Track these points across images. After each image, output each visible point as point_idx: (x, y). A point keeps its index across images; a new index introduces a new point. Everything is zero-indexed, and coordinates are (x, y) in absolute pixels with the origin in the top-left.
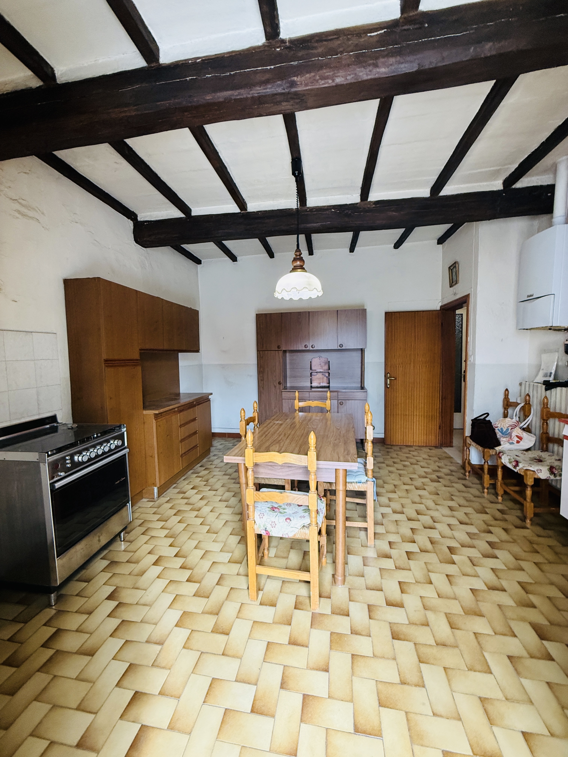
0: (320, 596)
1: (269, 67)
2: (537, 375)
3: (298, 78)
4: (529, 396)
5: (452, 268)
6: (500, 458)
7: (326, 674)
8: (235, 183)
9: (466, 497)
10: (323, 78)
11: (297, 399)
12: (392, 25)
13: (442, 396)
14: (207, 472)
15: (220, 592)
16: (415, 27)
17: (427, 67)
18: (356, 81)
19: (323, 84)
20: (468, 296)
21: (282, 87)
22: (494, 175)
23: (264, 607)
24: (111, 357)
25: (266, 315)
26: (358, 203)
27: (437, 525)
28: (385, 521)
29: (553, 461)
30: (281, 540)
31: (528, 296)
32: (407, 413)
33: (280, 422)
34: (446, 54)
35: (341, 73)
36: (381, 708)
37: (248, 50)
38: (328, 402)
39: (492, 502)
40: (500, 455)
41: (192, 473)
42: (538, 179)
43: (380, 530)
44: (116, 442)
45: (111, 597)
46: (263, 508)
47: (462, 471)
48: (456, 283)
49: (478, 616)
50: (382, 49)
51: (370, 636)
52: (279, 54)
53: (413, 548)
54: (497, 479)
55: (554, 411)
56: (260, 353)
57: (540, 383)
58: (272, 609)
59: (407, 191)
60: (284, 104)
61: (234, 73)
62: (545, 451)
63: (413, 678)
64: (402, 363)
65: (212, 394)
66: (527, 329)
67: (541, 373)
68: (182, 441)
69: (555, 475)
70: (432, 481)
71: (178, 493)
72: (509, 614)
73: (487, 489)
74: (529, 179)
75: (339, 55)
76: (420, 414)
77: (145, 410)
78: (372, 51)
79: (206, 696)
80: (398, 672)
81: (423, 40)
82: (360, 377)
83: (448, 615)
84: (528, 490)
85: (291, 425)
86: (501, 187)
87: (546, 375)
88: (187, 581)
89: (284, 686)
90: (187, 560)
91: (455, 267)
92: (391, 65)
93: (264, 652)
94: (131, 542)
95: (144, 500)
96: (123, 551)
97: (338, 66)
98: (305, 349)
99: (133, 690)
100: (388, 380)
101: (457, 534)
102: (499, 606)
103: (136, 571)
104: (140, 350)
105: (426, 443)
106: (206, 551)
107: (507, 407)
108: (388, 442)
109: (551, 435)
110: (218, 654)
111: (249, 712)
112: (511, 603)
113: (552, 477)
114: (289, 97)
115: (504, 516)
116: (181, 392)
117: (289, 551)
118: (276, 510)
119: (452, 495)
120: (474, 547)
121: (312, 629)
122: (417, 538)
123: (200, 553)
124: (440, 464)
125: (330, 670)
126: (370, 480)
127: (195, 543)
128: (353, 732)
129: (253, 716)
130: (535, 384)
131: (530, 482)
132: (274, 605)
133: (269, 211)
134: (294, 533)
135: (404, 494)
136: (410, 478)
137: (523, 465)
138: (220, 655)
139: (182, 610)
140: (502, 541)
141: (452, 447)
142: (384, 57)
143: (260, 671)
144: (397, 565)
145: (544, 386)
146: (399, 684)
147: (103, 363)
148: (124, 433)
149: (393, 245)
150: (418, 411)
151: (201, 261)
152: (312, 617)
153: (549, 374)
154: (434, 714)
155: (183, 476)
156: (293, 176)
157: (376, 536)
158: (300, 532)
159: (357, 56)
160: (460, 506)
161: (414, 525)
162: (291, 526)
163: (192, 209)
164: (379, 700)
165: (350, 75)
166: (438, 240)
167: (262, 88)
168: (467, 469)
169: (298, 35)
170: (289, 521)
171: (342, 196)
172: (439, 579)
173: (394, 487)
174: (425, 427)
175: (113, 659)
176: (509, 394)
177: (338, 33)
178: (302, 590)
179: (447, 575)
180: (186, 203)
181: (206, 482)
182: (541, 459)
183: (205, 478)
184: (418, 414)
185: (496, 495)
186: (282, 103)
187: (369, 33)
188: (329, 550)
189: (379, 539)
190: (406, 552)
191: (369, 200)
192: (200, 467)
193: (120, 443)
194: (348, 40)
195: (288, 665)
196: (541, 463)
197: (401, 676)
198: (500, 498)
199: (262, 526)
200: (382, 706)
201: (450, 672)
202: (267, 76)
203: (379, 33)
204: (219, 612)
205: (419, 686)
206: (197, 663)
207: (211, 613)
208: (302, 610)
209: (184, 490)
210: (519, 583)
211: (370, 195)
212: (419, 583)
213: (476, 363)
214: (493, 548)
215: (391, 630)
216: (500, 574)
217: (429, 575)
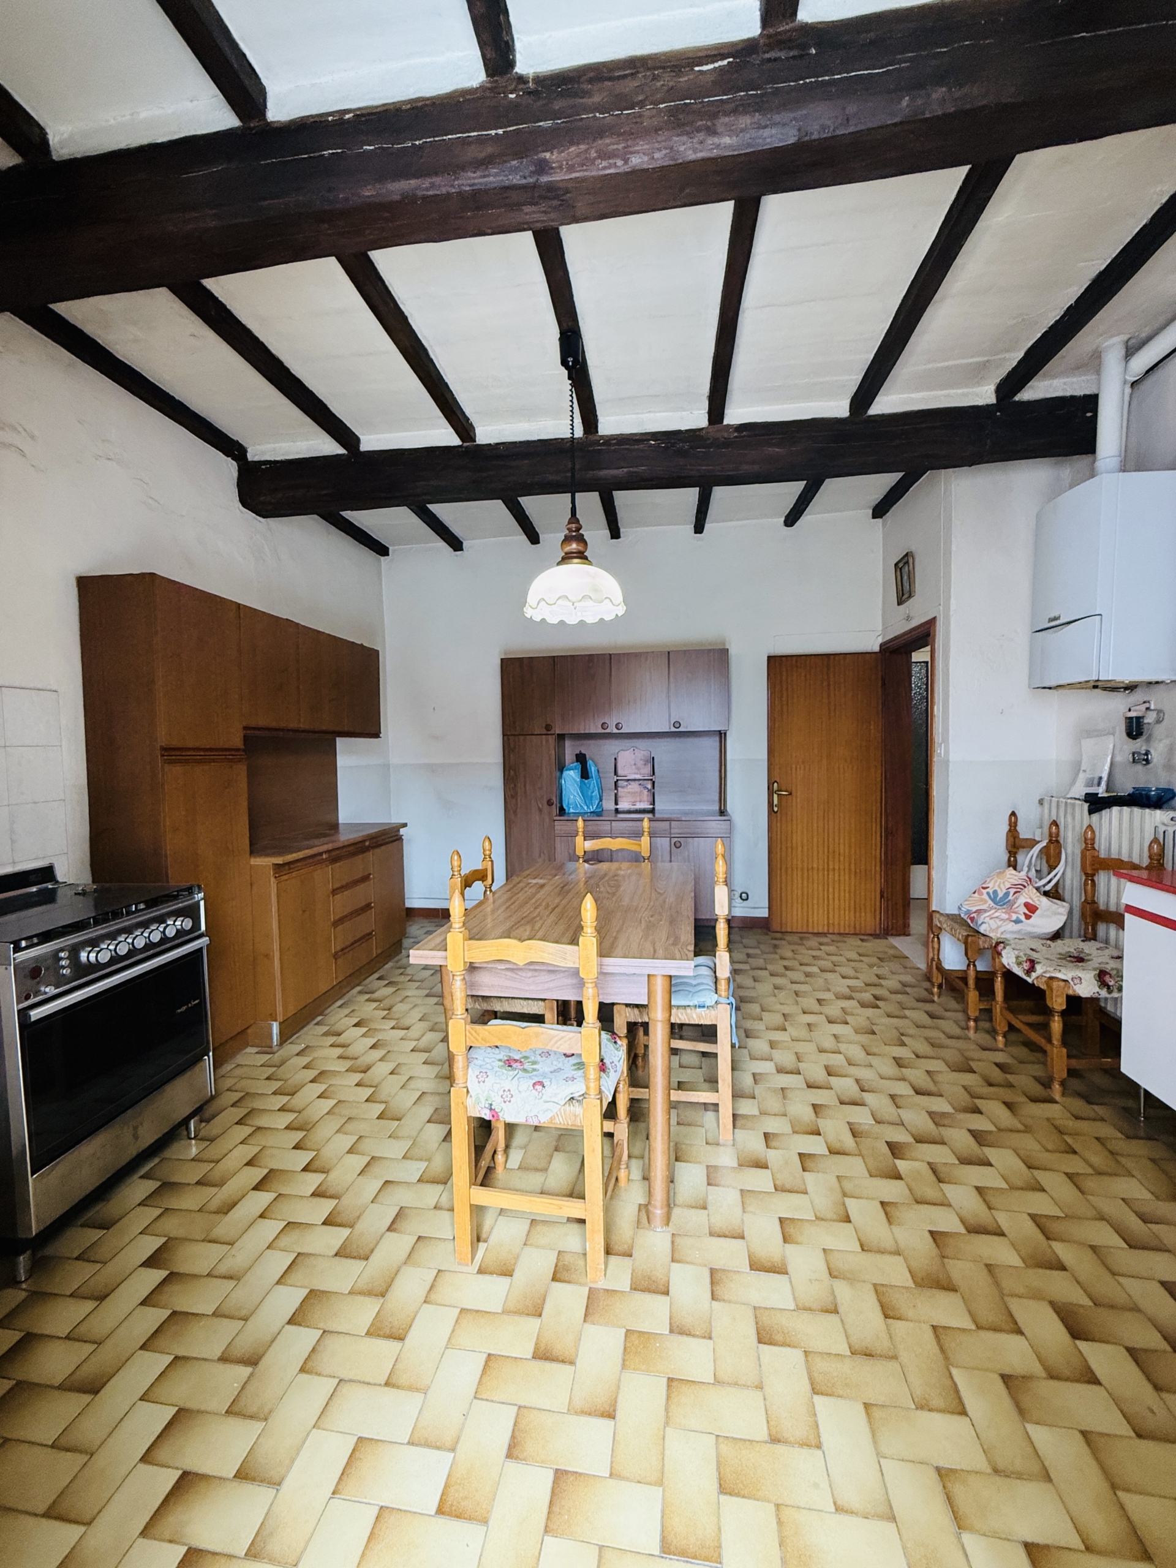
0: (608, 1252)
1: (493, 132)
2: (1073, 782)
3: (552, 153)
4: (1057, 825)
5: (900, 565)
6: (1000, 954)
7: (606, 1424)
8: (446, 384)
9: (931, 1038)
10: (603, 155)
11: (581, 833)
12: (744, 50)
13: (886, 828)
14: (390, 990)
15: (396, 1246)
16: (791, 54)
17: (815, 136)
18: (671, 163)
19: (605, 168)
20: (932, 622)
21: (521, 174)
22: (976, 373)
23: (487, 1277)
24: (176, 743)
25: (520, 660)
26: (703, 429)
27: (868, 1097)
28: (759, 1090)
29: (1106, 959)
30: (536, 1134)
31: (1051, 620)
32: (815, 866)
33: (541, 881)
34: (851, 109)
35: (642, 145)
36: (723, 1498)
37: (450, 96)
38: (645, 840)
39: (984, 1049)
40: (1000, 948)
41: (360, 992)
42: (1065, 384)
43: (747, 1108)
44: (178, 923)
45: (152, 1262)
46: (487, 1060)
47: (927, 985)
48: (910, 597)
49: (945, 1289)
50: (725, 97)
51: (710, 1338)
52: (515, 106)
53: (815, 1145)
54: (994, 999)
55: (1106, 857)
56: (509, 739)
57: (1079, 799)
58: (506, 1281)
59: (802, 405)
60: (528, 209)
61: (421, 142)
62: (1090, 940)
63: (795, 1428)
64: (803, 763)
65: (405, 825)
66: (1050, 688)
67: (1082, 778)
68: (336, 923)
69: (1110, 990)
70: (863, 1005)
71: (326, 1034)
72: (1008, 1284)
73: (976, 1020)
74: (1047, 383)
75: (637, 109)
76: (842, 867)
77: (255, 857)
78: (703, 102)
79: (340, 1479)
80: (764, 1416)
81: (808, 81)
82: (718, 790)
83: (878, 1288)
84: (1054, 1021)
85: (563, 887)
86: (991, 399)
87: (1090, 784)
88: (324, 1223)
89: (515, 1452)
90: (329, 1179)
91: (907, 563)
92: (742, 130)
93: (479, 1376)
94: (212, 1140)
95: (250, 1050)
96: (193, 1160)
97: (635, 132)
98: (603, 731)
99: (177, 1468)
100: (775, 796)
101: (907, 1115)
102: (989, 1267)
103: (214, 1205)
104: (245, 728)
105: (855, 928)
106: (373, 1158)
107: (1014, 850)
108: (775, 926)
109: (1102, 907)
110: (375, 1385)
111: (433, 1512)
112: (1015, 1260)
113: (1104, 993)
114: (536, 195)
115: (1008, 1076)
116: (341, 821)
117: (551, 1157)
118: (514, 1065)
119: (902, 1035)
120: (943, 1143)
121: (586, 1325)
122: (824, 1124)
123: (358, 1162)
124: (880, 972)
125: (619, 1414)
126: (723, 1000)
127: (349, 1141)
128: (657, 1553)
129: (442, 1521)
130: (1069, 801)
131: (1058, 1003)
132: (508, 1273)
133: (521, 442)
134: (551, 1115)
135: (803, 1033)
136: (818, 1000)
137: (1045, 969)
138: (380, 1385)
139: (306, 1287)
140: (1000, 1130)
141: (909, 935)
142: (727, 114)
143: (466, 1419)
144: (777, 1182)
145: (1086, 806)
146: (766, 1442)
147: (158, 753)
148: (198, 903)
149: (783, 519)
150: (837, 860)
151: (388, 549)
152: (588, 1298)
153: (1096, 782)
154: (839, 1509)
155: (340, 999)
156: (563, 368)
157: (739, 1123)
158: (565, 1111)
159: (673, 112)
160: (918, 1056)
161: (820, 1097)
162: (544, 1098)
163: (361, 437)
164: (720, 1479)
165: (659, 150)
166: (874, 510)
167: (478, 174)
168: (934, 980)
169: (553, 68)
170: (541, 1087)
171: (670, 414)
172: (864, 1212)
173: (782, 1019)
174: (852, 895)
175: (140, 1399)
176: (1019, 823)
177: (635, 65)
178: (571, 1240)
179: (882, 1203)
180: (348, 425)
181: (386, 1012)
182: (1081, 955)
183: (386, 1003)
184: (837, 867)
185: (993, 1032)
186: (523, 208)
187: (698, 65)
188: (636, 1151)
189: (743, 1128)
190: (800, 1154)
191: (725, 422)
192: (379, 979)
193: (188, 924)
194: (655, 78)
195: (527, 1405)
196: (1080, 964)
197: (772, 1423)
198: (1000, 1038)
199: (483, 1101)
200: (726, 1493)
201: (877, 1413)
202: (490, 150)
203: (717, 65)
204: (387, 1290)
205: (809, 1446)
206: (327, 1403)
207: (369, 1293)
208: (569, 1282)
209: (338, 1027)
210: (1033, 1217)
211: (726, 411)
212: (822, 1219)
213: (951, 759)
214: (980, 1144)
215: (757, 1323)
216: (993, 1201)
217: (844, 1204)
